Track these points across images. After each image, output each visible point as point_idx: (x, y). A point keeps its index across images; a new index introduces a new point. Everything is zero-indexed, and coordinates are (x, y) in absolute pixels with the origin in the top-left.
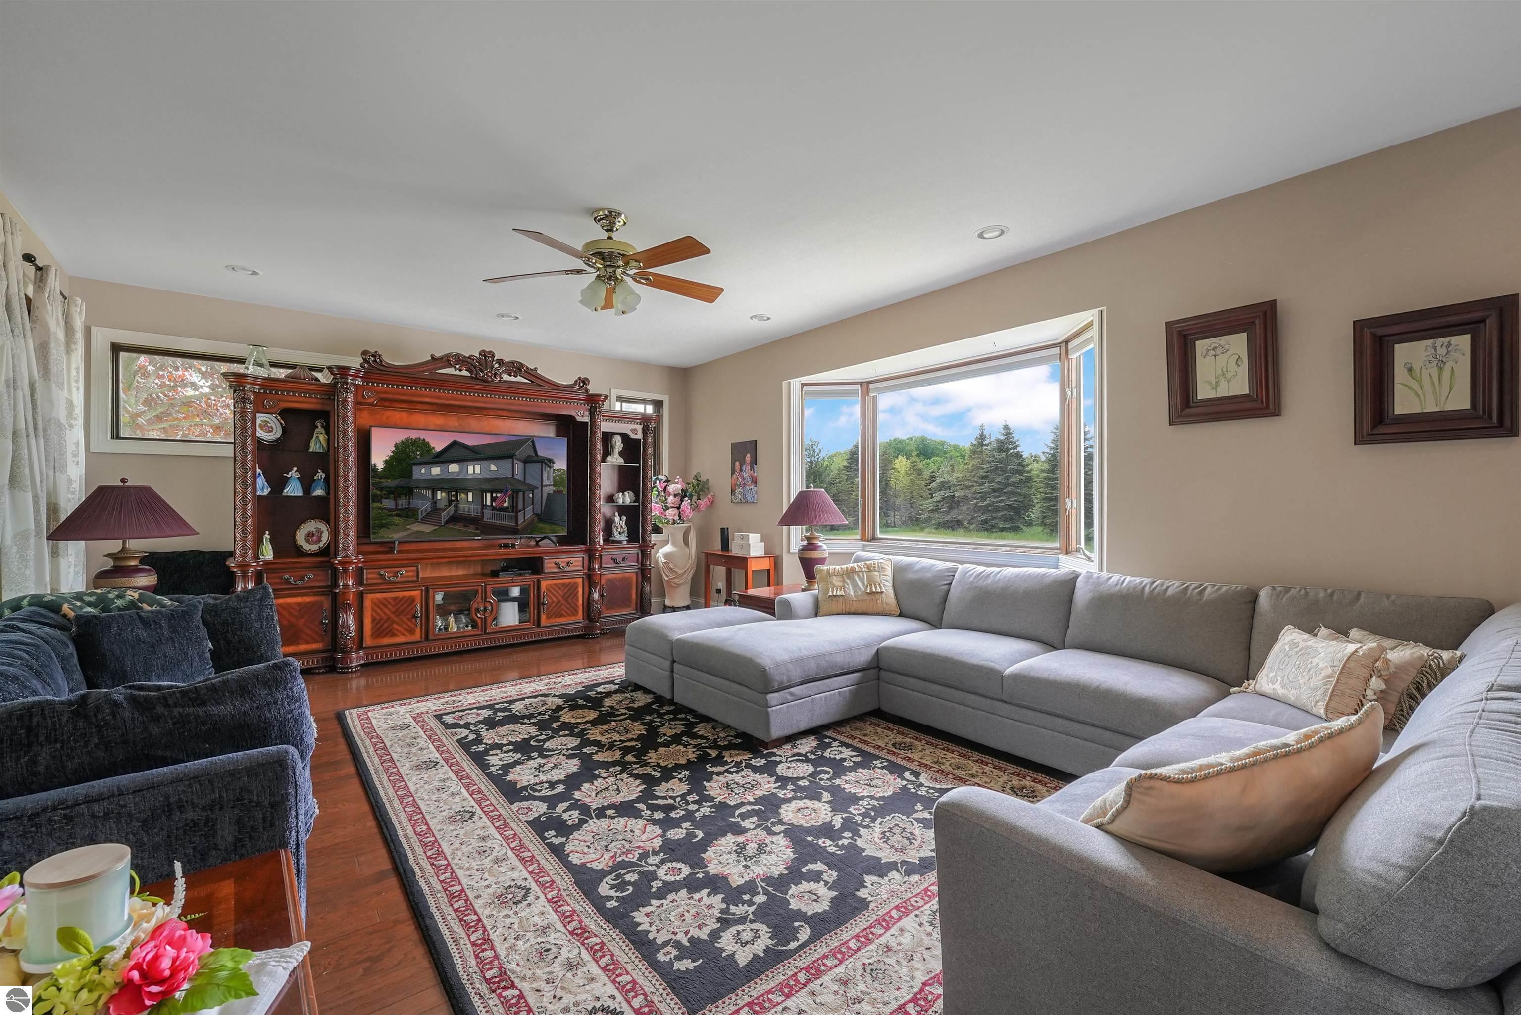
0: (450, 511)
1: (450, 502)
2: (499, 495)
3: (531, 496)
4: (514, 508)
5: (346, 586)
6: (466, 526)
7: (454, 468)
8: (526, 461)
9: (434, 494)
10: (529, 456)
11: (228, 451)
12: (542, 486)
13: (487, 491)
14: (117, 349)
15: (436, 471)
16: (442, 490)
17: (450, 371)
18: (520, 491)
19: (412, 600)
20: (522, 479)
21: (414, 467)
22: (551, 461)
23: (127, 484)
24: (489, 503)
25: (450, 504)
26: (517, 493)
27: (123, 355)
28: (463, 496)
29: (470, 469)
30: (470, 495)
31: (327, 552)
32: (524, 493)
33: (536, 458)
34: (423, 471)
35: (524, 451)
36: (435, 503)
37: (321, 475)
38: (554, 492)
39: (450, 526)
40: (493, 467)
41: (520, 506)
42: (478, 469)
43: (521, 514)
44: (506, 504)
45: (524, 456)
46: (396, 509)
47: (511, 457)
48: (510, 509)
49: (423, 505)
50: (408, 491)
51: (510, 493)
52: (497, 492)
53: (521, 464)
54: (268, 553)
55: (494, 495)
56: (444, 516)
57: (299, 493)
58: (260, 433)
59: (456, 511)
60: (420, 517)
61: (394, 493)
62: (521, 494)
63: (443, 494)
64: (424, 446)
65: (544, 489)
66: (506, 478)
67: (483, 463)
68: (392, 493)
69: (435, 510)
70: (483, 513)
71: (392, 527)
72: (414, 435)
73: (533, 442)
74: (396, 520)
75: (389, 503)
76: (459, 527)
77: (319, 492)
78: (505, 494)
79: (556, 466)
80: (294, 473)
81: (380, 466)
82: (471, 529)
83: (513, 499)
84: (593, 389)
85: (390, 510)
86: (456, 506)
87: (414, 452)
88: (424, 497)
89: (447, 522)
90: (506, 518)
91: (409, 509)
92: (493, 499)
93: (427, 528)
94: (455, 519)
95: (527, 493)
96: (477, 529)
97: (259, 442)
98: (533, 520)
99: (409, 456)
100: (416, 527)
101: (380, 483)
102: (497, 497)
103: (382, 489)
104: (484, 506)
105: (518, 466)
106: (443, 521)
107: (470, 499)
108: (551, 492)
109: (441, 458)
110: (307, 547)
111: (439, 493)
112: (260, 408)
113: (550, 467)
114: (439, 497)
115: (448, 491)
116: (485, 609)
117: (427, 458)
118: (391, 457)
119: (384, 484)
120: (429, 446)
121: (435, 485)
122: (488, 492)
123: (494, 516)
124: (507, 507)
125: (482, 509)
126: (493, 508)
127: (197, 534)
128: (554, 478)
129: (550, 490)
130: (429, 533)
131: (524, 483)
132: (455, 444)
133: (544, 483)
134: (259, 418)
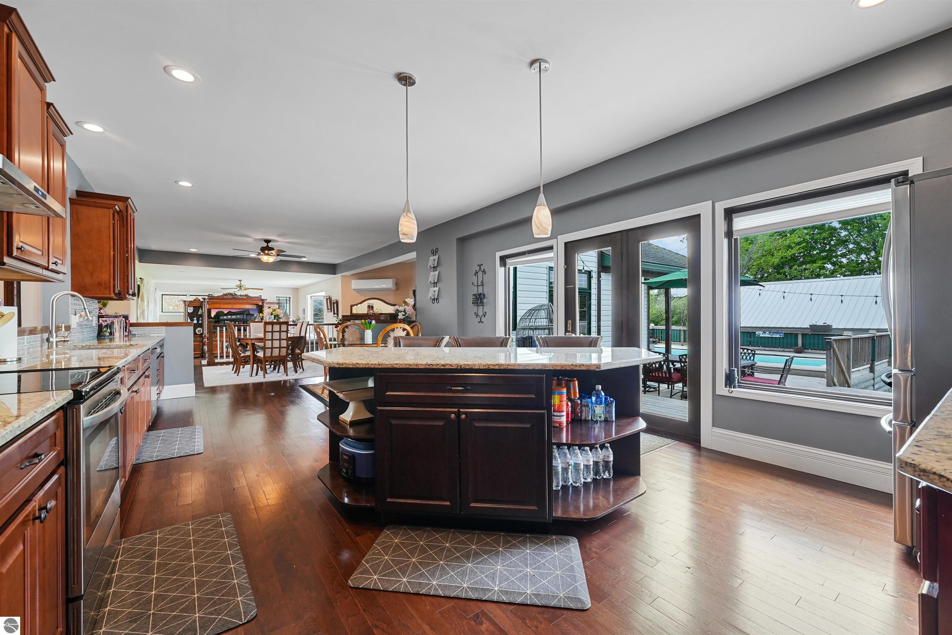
5: (205, 341)
7: (229, 317)
8: (247, 315)
11: (183, 314)
14: (162, 295)
15: (225, 317)
17: (228, 296)
20: (246, 319)
21: (220, 317)
22: (254, 315)
26: (245, 322)
29: (233, 317)
30: (233, 322)
31: (201, 334)
33: (249, 314)
34: (223, 317)
35: (247, 313)
37: (201, 318)
40: (239, 316)
47: (243, 314)
50: (219, 321)
52: (239, 321)
57: (196, 322)
58: (189, 311)
61: (216, 322)
64: (223, 312)
66: (242, 319)
67: (236, 315)
72: (220, 310)
73: (249, 310)
77: (200, 322)
78: (241, 322)
80: (195, 318)
81: (213, 317)
84: (263, 298)
85: (215, 325)
88: (223, 323)
97: (188, 313)
99: (219, 315)
103: (213, 321)
105: (245, 316)
109: (226, 315)
110: (198, 333)
112: (189, 306)
117: (223, 315)
118: (215, 315)
121: (224, 320)
128: (254, 318)
132: (229, 312)
133: (251, 320)
134: (189, 308)
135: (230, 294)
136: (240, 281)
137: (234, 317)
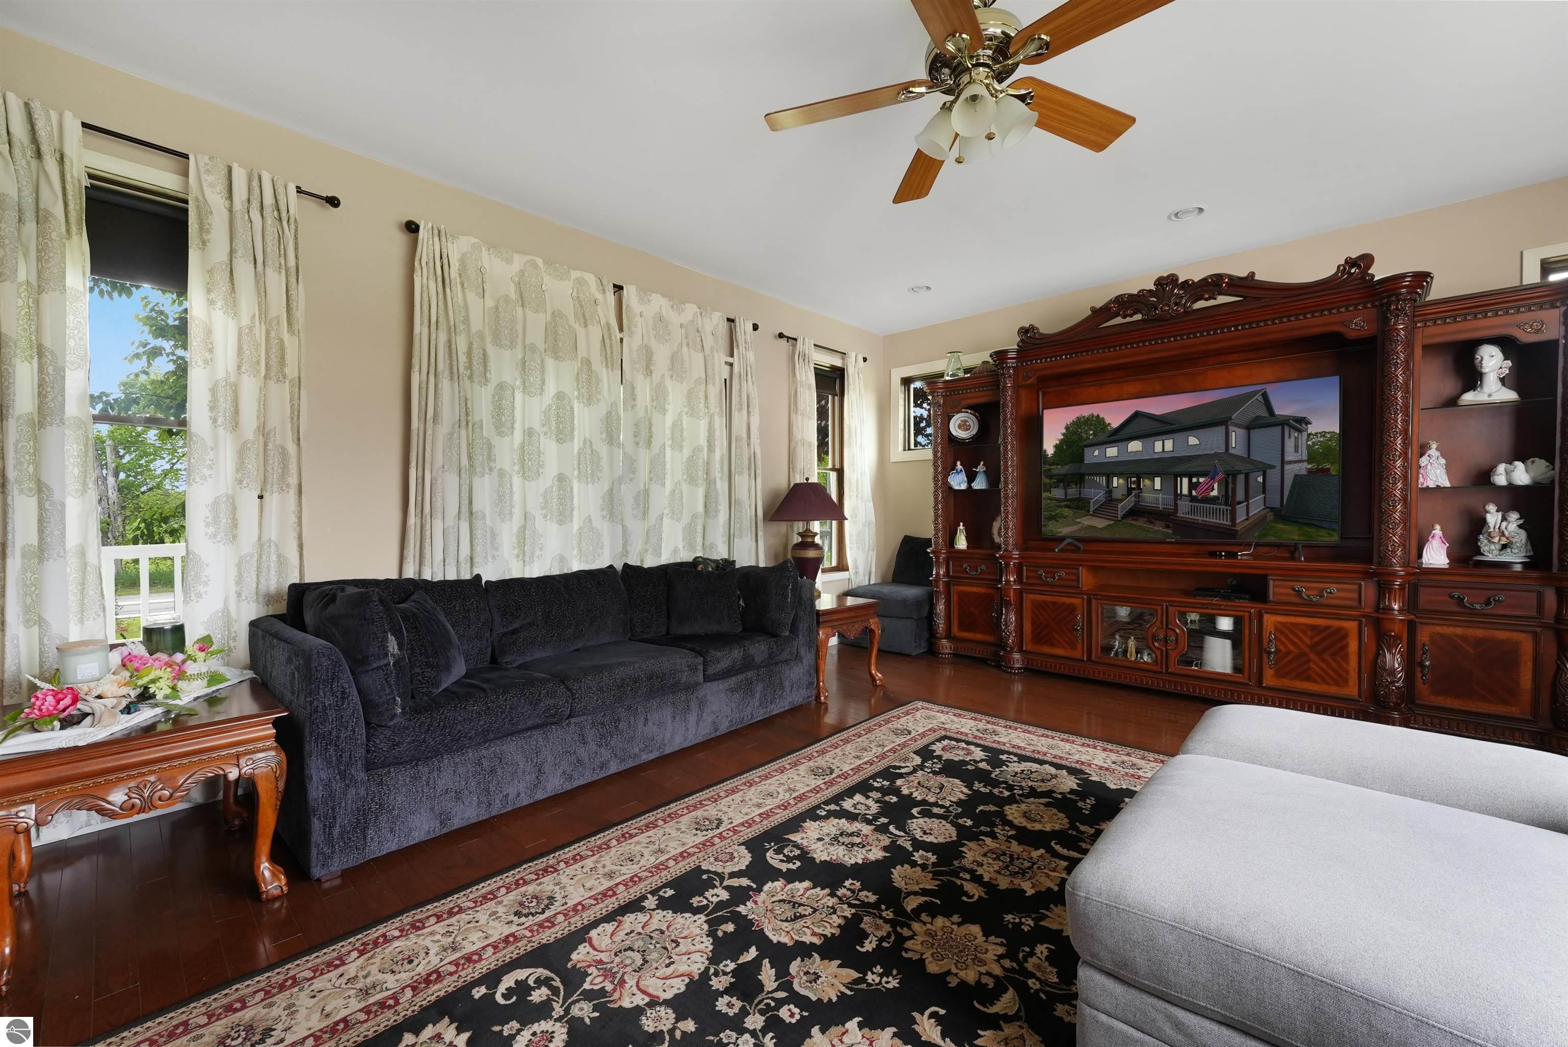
0: (1129, 502)
1: (1130, 491)
2: (1202, 480)
3: (1260, 479)
4: (1228, 498)
5: (1008, 581)
6: (1151, 522)
7: (1135, 446)
8: (1250, 427)
9: (1109, 481)
10: (1258, 418)
12: (1283, 462)
13: (1182, 475)
15: (1112, 452)
16: (1119, 475)
17: (1118, 320)
18: (1240, 472)
19: (1072, 609)
20: (1244, 454)
21: (1086, 450)
22: (1305, 421)
24: (1185, 491)
25: (1129, 493)
26: (1234, 475)
27: (912, 386)
28: (1147, 482)
29: (1158, 446)
30: (1158, 480)
32: (1247, 476)
33: (1272, 420)
34: (1096, 453)
35: (1249, 411)
36: (1111, 492)
38: (1310, 471)
39: (1129, 521)
40: (1193, 441)
41: (1240, 496)
42: (1169, 445)
43: (1241, 510)
44: (1215, 493)
45: (1249, 420)
46: (1066, 500)
47: (1224, 422)
48: (1222, 500)
49: (1096, 495)
50: (1079, 479)
51: (1221, 475)
52: (1200, 475)
53: (1241, 432)
54: (962, 543)
55: (1194, 480)
56: (1122, 508)
58: (955, 430)
59: (1137, 503)
60: (1092, 509)
61: (1065, 481)
62: (1241, 479)
63: (1121, 481)
64: (1098, 423)
65: (1287, 467)
66: (1216, 454)
67: (1176, 435)
68: (1060, 481)
69: (1110, 501)
70: (1176, 505)
71: (1060, 520)
73: (1265, 396)
74: (1066, 511)
75: (1058, 493)
76: (1142, 523)
78: (1213, 478)
79: (1311, 429)
80: (981, 467)
81: (1049, 452)
82: (1159, 527)
83: (1228, 483)
85: (1059, 500)
86: (1138, 496)
87: (1086, 432)
88: (1098, 486)
89: (1125, 516)
90: (1214, 513)
91: (1080, 499)
92: (1192, 486)
93: (1100, 523)
94: (1136, 512)
95: (1252, 476)
96: (1168, 527)
98: (1265, 518)
99: (1080, 438)
100: (1088, 521)
101: (1049, 470)
102: (1198, 483)
103: (1052, 477)
104: (1177, 496)
105: (1236, 437)
106: (1120, 514)
107: (1158, 485)
108: (1304, 472)
109: (1120, 436)
111: (1115, 479)
112: (953, 405)
113: (1300, 431)
114: (1115, 485)
115: (1128, 476)
116: (1166, 640)
117: (1102, 437)
118: (1062, 441)
119: (1054, 472)
120: (1104, 422)
121: (1110, 469)
122: (1185, 475)
123: (1192, 511)
124: (1216, 497)
125: (1176, 500)
126: (1193, 499)
128: (1308, 447)
129: (1303, 468)
130: (1101, 529)
131: (1247, 459)
132: (1137, 415)
133: (1287, 458)
134: (958, 415)
135: (1125, 303)
137: (1164, 446)
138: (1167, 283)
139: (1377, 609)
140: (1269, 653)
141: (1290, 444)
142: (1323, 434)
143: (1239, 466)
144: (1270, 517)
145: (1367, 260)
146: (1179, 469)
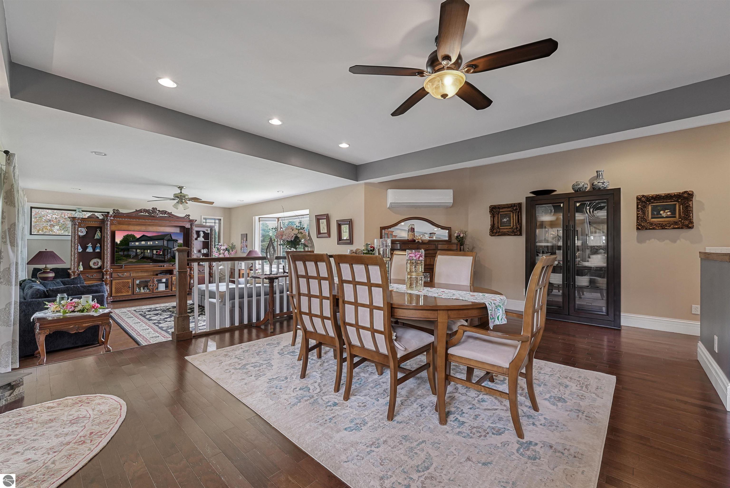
0: (142, 255)
1: (142, 253)
3: (170, 251)
4: (164, 254)
5: (106, 278)
6: (147, 260)
7: (143, 243)
8: (168, 241)
9: (136, 251)
10: (169, 239)
11: (69, 238)
13: (154, 250)
14: (32, 208)
15: (137, 244)
16: (139, 249)
17: (143, 214)
19: (128, 282)
20: (167, 246)
21: (130, 243)
22: (177, 240)
23: (47, 250)
24: (155, 253)
27: (33, 209)
28: (146, 251)
29: (149, 243)
30: (149, 250)
31: (100, 268)
32: (167, 250)
33: (172, 240)
34: (133, 244)
35: (168, 237)
36: (137, 253)
37: (98, 245)
39: (142, 260)
40: (157, 242)
41: (166, 254)
42: (151, 243)
43: (166, 257)
44: (161, 253)
45: (167, 239)
46: (124, 255)
47: (163, 239)
48: (162, 255)
49: (133, 254)
50: (128, 250)
51: (162, 250)
52: (158, 250)
54: (81, 268)
56: (140, 257)
57: (92, 251)
58: (80, 233)
60: (132, 257)
61: (123, 250)
62: (166, 251)
63: (140, 251)
64: (133, 236)
66: (161, 246)
67: (153, 241)
68: (122, 250)
69: (137, 255)
71: (122, 261)
72: (130, 233)
73: (170, 235)
74: (124, 258)
75: (121, 253)
76: (145, 260)
77: (98, 250)
78: (161, 250)
79: (178, 242)
80: (90, 245)
81: (119, 242)
82: (149, 261)
83: (163, 252)
84: (191, 218)
85: (121, 255)
86: (144, 254)
87: (130, 238)
88: (134, 252)
89: (140, 259)
90: (161, 257)
91: (128, 255)
93: (134, 260)
94: (143, 258)
96: (151, 261)
97: (79, 236)
98: (170, 258)
99: (128, 240)
100: (130, 260)
101: (118, 247)
102: (158, 251)
103: (119, 249)
104: (153, 254)
105: (165, 242)
107: (149, 252)
109: (139, 240)
110: (93, 267)
112: (80, 226)
113: (176, 242)
114: (138, 251)
115: (141, 249)
116: (153, 286)
117: (134, 240)
118: (122, 240)
119: (120, 248)
120: (135, 236)
121: (137, 248)
123: (157, 257)
124: (161, 254)
125: (153, 255)
126: (157, 255)
127: (65, 263)
128: (178, 245)
130: (134, 262)
132: (144, 235)
133: (175, 247)
134: (79, 229)
135: (146, 211)
136: (181, 188)
137: (150, 243)
138: (154, 209)
139: (190, 273)
140: (173, 284)
141: (175, 245)
142: (180, 243)
143: (166, 248)
144: (172, 258)
145: (189, 215)
146: (153, 248)
